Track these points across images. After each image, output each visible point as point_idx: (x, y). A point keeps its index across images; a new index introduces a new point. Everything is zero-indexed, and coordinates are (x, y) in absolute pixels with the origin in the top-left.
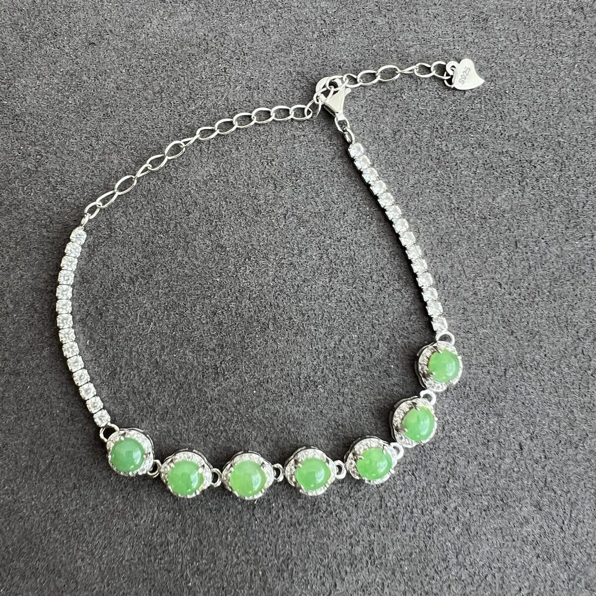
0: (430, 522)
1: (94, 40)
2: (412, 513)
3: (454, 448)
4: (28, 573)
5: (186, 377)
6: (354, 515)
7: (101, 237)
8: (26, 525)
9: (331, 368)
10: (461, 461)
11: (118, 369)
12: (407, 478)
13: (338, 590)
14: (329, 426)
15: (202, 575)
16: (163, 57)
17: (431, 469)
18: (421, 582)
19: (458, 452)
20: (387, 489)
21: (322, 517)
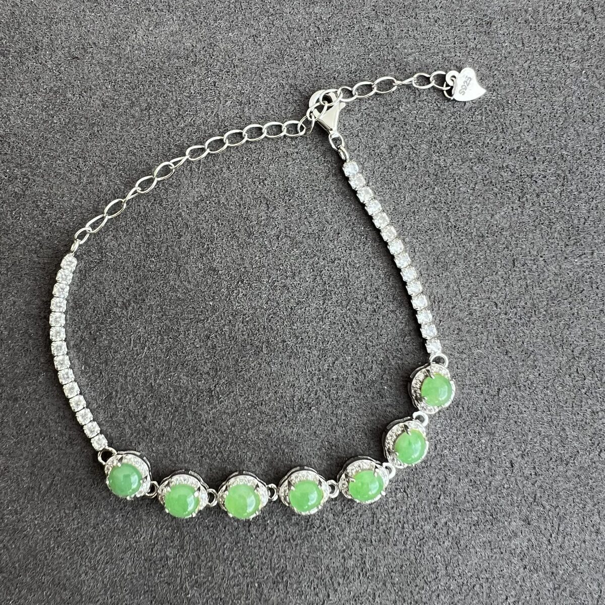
0: (421, 536)
1: (77, 54)
2: (403, 528)
3: (445, 466)
4: (35, 586)
5: (180, 400)
6: (347, 530)
7: (91, 262)
8: (30, 543)
9: (324, 390)
10: (452, 478)
11: (114, 393)
12: (399, 495)
13: (331, 600)
14: (322, 446)
15: (201, 587)
16: (150, 71)
17: (423, 486)
18: (411, 592)
19: (449, 470)
20: (379, 505)
21: (316, 533)
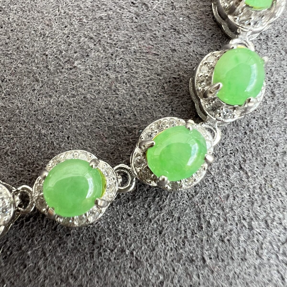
2: (251, 228)
9: (91, 35)
17: (267, 156)
20: (205, 198)
21: (109, 260)
